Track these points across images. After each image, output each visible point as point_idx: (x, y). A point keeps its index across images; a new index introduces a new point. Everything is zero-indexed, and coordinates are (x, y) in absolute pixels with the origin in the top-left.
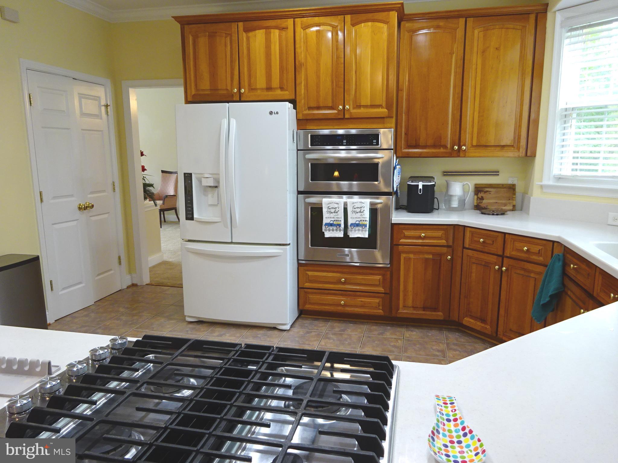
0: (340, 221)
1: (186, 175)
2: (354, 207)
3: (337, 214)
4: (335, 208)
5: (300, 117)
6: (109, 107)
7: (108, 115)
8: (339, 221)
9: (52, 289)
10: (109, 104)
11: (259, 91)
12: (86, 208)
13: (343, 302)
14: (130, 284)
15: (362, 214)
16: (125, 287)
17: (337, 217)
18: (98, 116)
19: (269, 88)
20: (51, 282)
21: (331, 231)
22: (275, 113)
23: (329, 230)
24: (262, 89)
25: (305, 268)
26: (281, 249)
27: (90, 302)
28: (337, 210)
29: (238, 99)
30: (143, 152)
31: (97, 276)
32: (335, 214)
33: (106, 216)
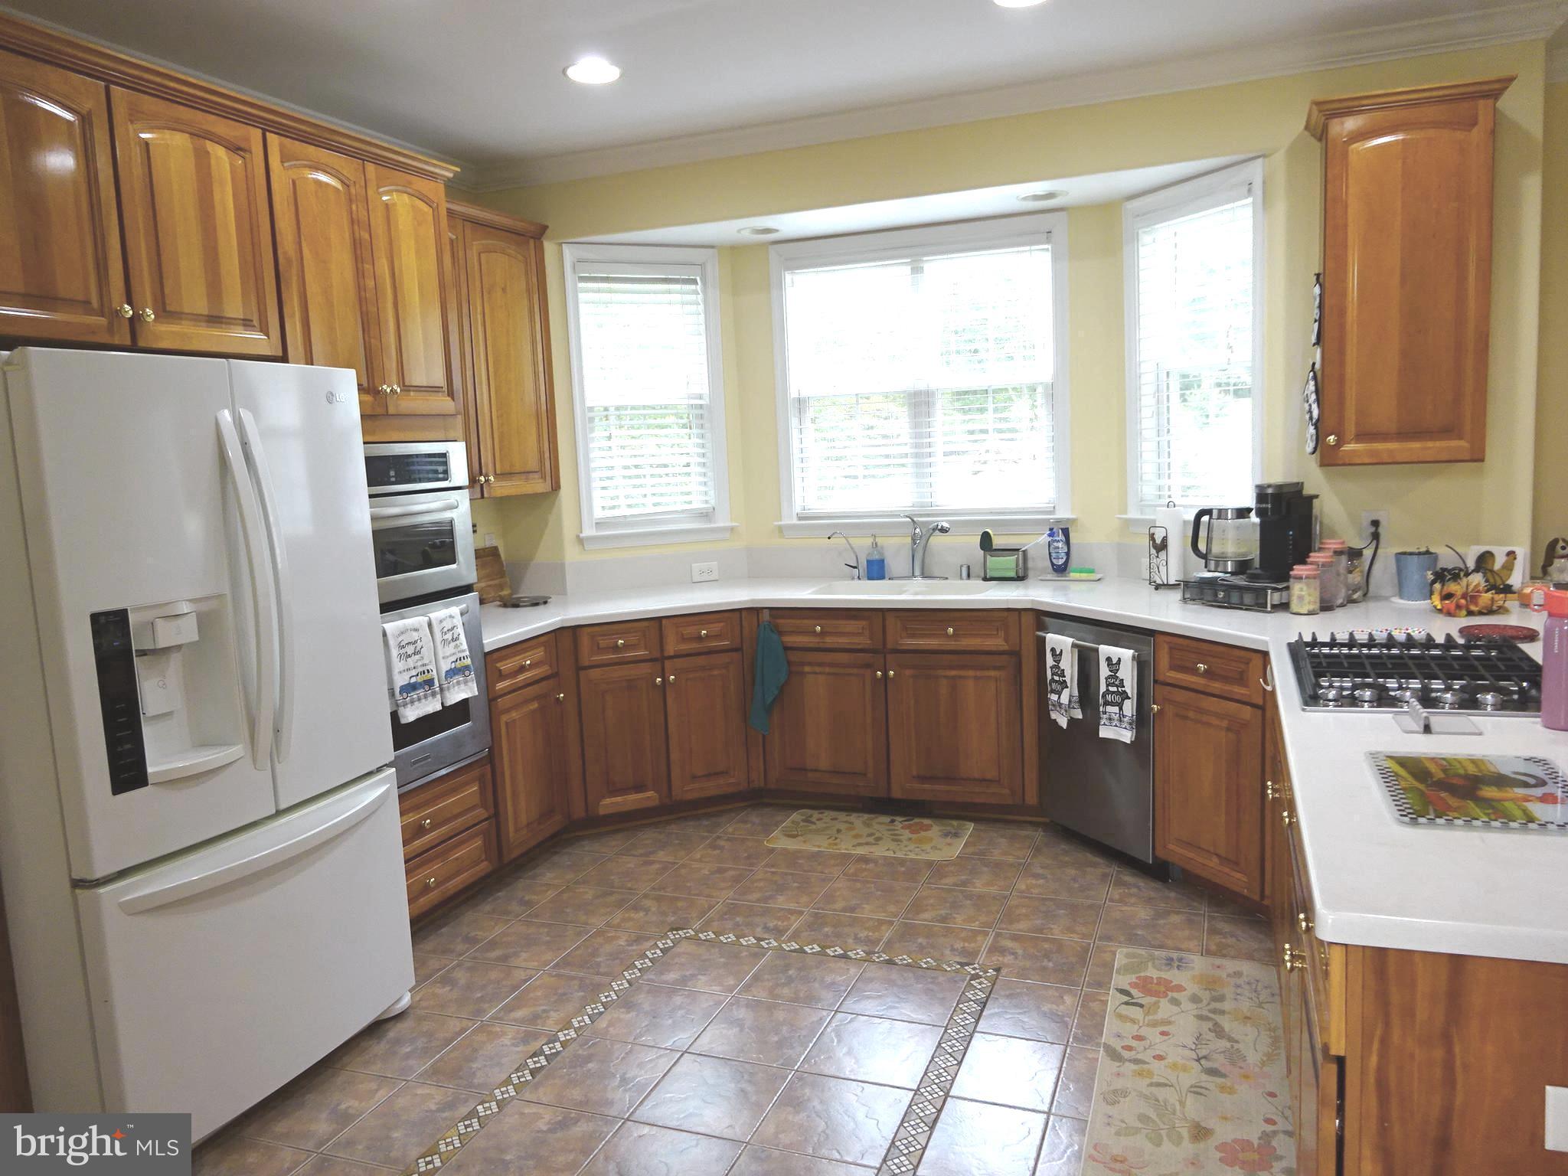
1: (103, 620)
2: (444, 630)
4: (416, 642)
8: (428, 672)
11: (186, 323)
13: (432, 878)
15: (458, 642)
17: (421, 662)
19: (216, 318)
21: (416, 704)
23: (410, 703)
24: (197, 317)
26: (387, 781)
28: (419, 644)
29: (128, 342)
32: (417, 657)
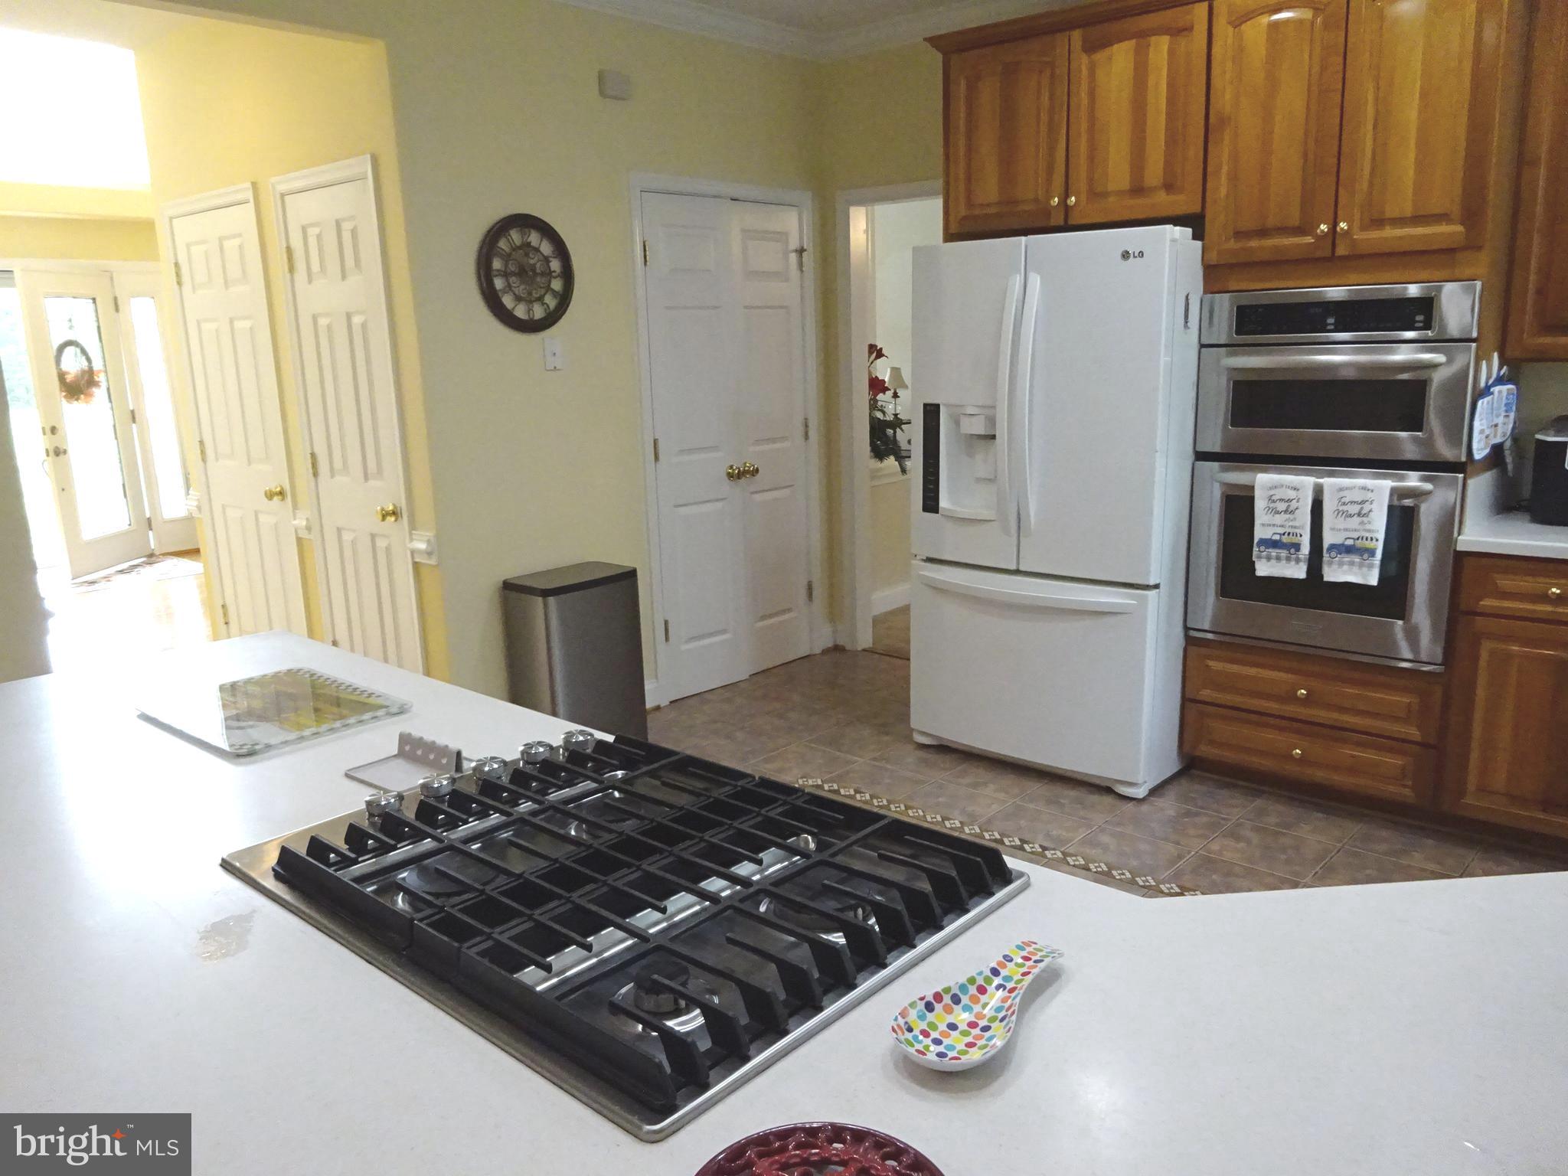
0: (1299, 535)
1: (928, 408)
2: (1343, 500)
3: (1291, 516)
4: (1290, 501)
5: (1213, 258)
6: (805, 254)
7: (802, 271)
8: (1296, 535)
9: (667, 639)
10: (805, 247)
11: (1111, 199)
12: (740, 475)
13: (1298, 751)
14: (830, 645)
15: (1365, 520)
16: (818, 651)
17: (1291, 524)
18: (781, 276)
19: (1138, 190)
20: (666, 623)
21: (1273, 562)
22: (1136, 254)
23: (1269, 558)
24: (1120, 193)
25: (1204, 651)
26: (1132, 597)
27: (741, 673)
28: (1294, 505)
29: (1061, 222)
30: (881, 349)
31: (759, 621)
32: (1287, 516)
33: (787, 491)
